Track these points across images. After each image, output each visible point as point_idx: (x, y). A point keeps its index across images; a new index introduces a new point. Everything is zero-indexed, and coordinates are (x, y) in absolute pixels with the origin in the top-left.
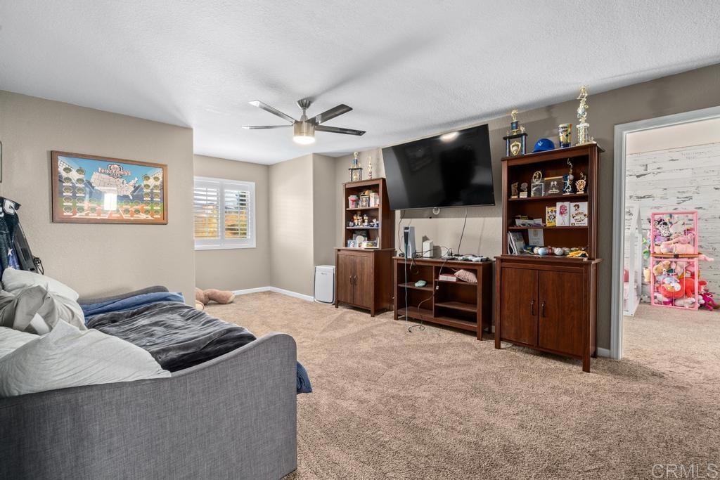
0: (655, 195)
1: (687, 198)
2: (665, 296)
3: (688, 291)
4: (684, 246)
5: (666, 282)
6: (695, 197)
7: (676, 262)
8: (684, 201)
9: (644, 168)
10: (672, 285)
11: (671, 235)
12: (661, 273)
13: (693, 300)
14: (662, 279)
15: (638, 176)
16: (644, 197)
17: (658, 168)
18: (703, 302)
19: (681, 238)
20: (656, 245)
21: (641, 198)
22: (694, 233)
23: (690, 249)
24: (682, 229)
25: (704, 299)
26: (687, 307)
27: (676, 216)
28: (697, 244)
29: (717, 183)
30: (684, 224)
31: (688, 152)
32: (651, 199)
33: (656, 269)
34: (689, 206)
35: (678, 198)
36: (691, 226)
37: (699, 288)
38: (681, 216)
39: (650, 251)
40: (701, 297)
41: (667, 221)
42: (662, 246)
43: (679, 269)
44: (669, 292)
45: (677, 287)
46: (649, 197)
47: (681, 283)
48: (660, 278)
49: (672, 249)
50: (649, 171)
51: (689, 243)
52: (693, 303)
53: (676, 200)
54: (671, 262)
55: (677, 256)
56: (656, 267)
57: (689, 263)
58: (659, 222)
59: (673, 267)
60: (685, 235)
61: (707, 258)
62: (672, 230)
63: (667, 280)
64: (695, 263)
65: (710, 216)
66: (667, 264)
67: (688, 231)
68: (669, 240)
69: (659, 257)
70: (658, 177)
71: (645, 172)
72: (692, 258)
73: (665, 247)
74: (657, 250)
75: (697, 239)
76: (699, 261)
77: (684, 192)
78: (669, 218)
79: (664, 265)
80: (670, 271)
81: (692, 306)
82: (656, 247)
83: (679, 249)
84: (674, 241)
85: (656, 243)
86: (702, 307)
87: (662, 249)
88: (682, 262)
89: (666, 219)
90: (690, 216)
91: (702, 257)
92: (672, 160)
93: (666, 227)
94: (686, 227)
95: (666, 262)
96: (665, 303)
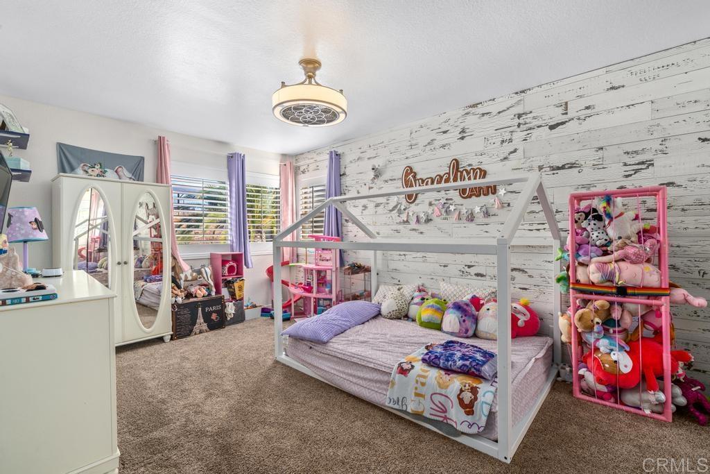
0: (583, 163)
1: (643, 163)
2: (599, 381)
3: (648, 376)
4: (637, 269)
5: (602, 349)
6: (659, 161)
7: (621, 304)
8: (636, 171)
9: (561, 110)
10: (614, 357)
11: (611, 242)
12: (590, 329)
13: (662, 397)
14: (592, 341)
15: (552, 127)
16: (563, 167)
17: (587, 108)
18: (682, 401)
19: (630, 251)
20: (581, 264)
21: (559, 168)
22: (661, 238)
23: (651, 276)
24: (632, 228)
25: (684, 395)
26: (648, 412)
27: (619, 200)
28: (667, 261)
29: (704, 127)
30: (637, 218)
31: (643, 67)
32: (575, 170)
33: (580, 319)
34: (645, 180)
35: (625, 165)
36: (654, 223)
37: (674, 368)
38: (633, 201)
39: (569, 277)
40: (678, 391)
41: (601, 211)
42: (592, 267)
43: (627, 320)
44: (606, 373)
45: (625, 363)
46: (572, 166)
47: (632, 354)
48: (591, 338)
49: (612, 274)
50: (570, 116)
51: (648, 261)
52: (662, 404)
53: (622, 170)
54: (611, 303)
55: (622, 291)
56: (580, 311)
57: (648, 306)
58: (587, 215)
59: (616, 314)
60: (640, 242)
61: (691, 298)
62: (612, 232)
63: (603, 344)
64: (663, 309)
65: (690, 200)
66: (602, 306)
67: (645, 234)
68: (606, 253)
69: (587, 291)
70: (589, 124)
71: (564, 118)
72: (657, 297)
73: (599, 269)
74: (581, 275)
75: (666, 249)
76: (673, 304)
77: (636, 152)
78: (604, 204)
79: (596, 311)
80: (608, 322)
81: (658, 409)
82: (580, 270)
83: (628, 273)
84: (616, 254)
85: (581, 259)
86: (680, 412)
87: (592, 273)
88: (636, 305)
89: (600, 205)
90: (651, 201)
91: (679, 294)
92: (613, 88)
93: (601, 224)
94: (641, 225)
95: (600, 302)
96: (601, 396)
